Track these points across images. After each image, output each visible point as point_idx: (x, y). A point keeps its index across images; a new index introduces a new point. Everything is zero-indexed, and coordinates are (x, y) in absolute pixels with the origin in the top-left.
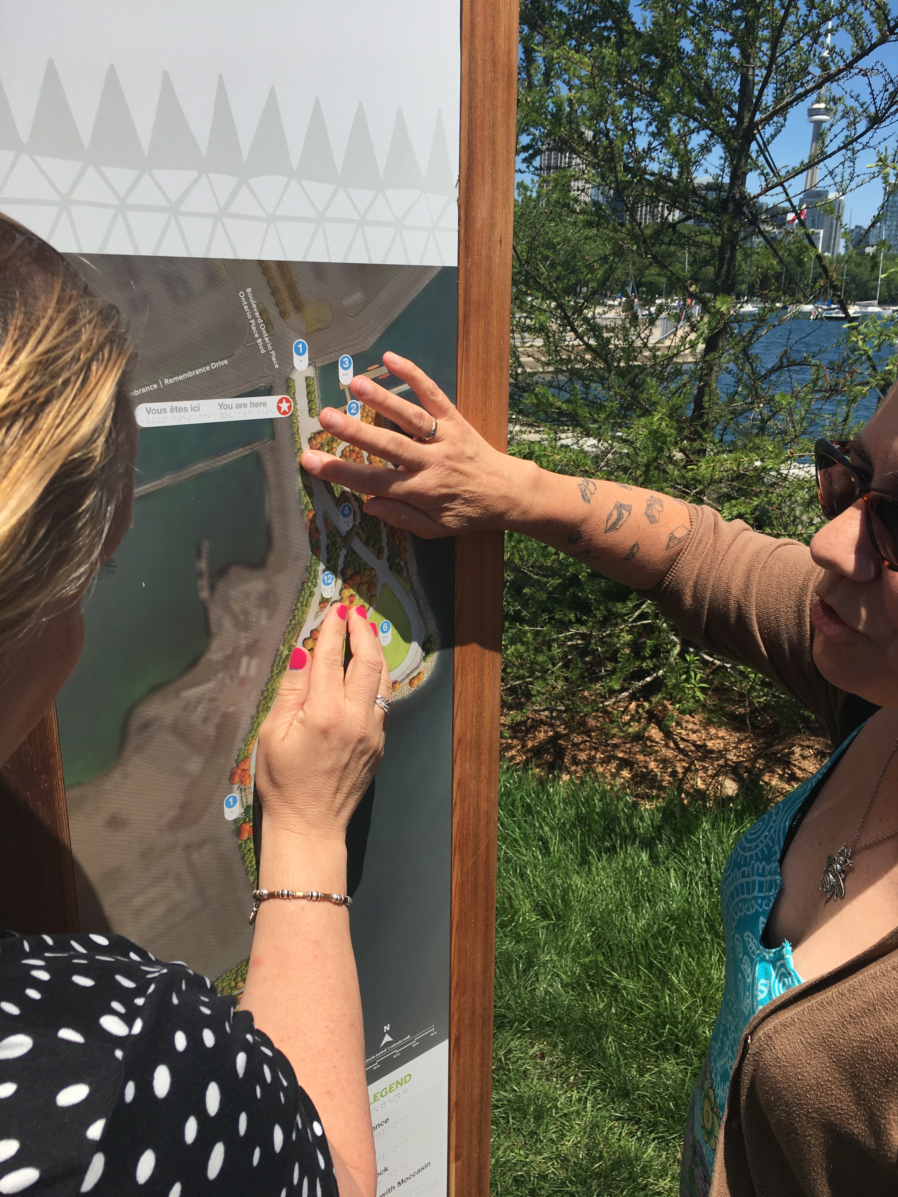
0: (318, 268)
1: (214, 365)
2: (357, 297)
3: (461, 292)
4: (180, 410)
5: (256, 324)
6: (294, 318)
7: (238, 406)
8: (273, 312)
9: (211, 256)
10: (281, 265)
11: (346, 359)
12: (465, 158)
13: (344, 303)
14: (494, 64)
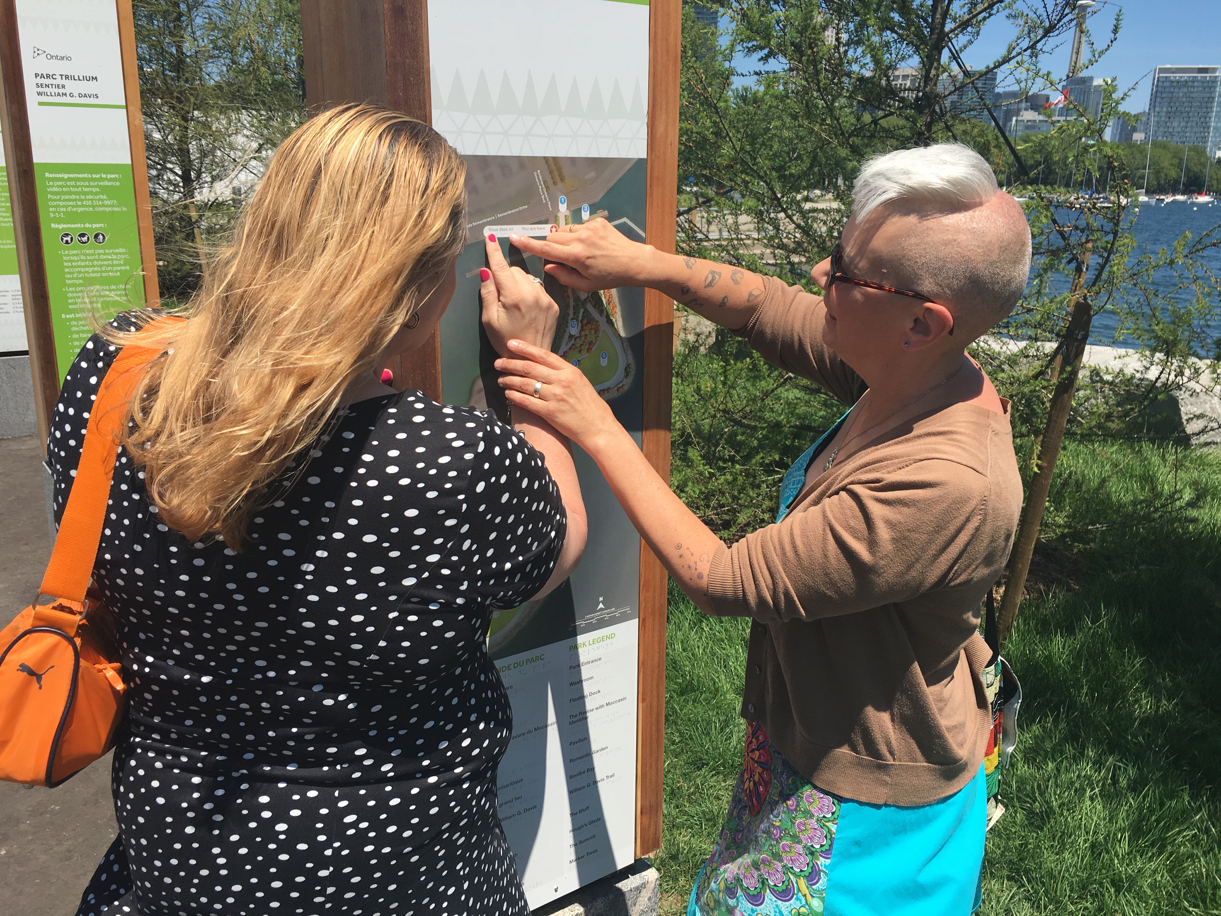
0: (573, 161)
1: (521, 208)
2: (593, 174)
3: (649, 172)
4: (504, 230)
5: (541, 188)
6: (560, 185)
7: (531, 229)
8: (550, 182)
9: (522, 155)
10: (554, 158)
11: (586, 206)
12: (651, 101)
13: (586, 177)
14: (668, 52)
